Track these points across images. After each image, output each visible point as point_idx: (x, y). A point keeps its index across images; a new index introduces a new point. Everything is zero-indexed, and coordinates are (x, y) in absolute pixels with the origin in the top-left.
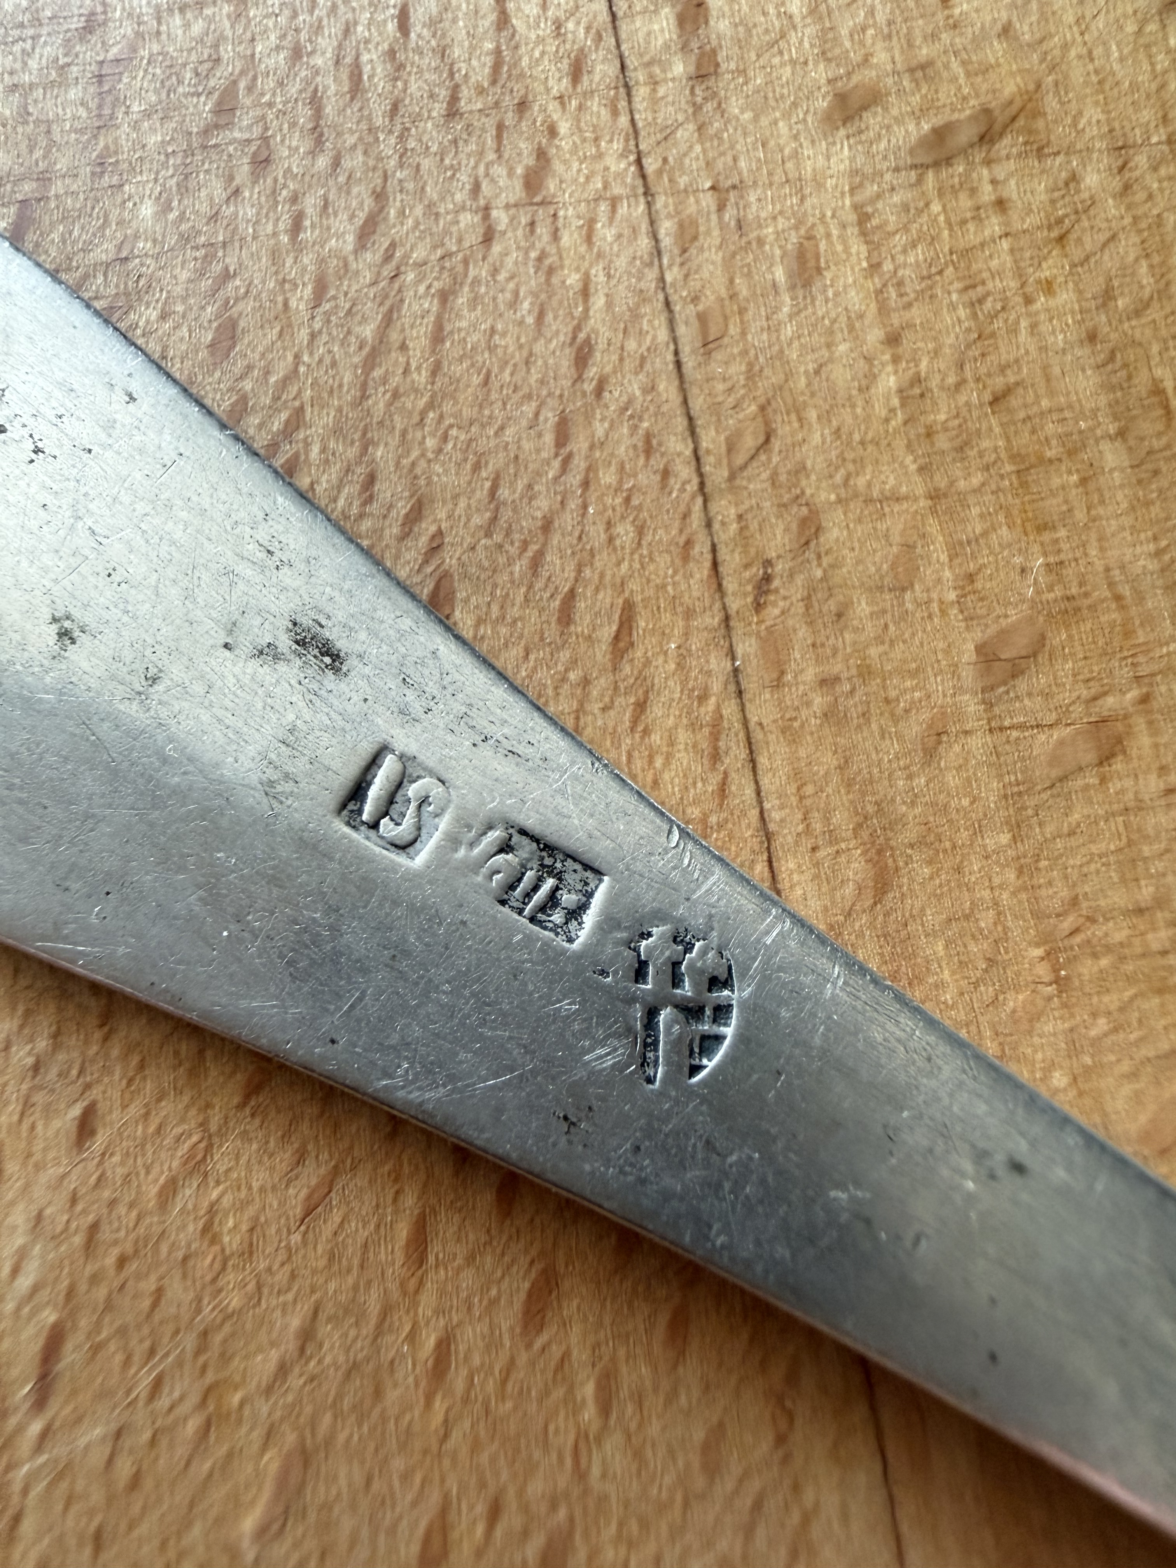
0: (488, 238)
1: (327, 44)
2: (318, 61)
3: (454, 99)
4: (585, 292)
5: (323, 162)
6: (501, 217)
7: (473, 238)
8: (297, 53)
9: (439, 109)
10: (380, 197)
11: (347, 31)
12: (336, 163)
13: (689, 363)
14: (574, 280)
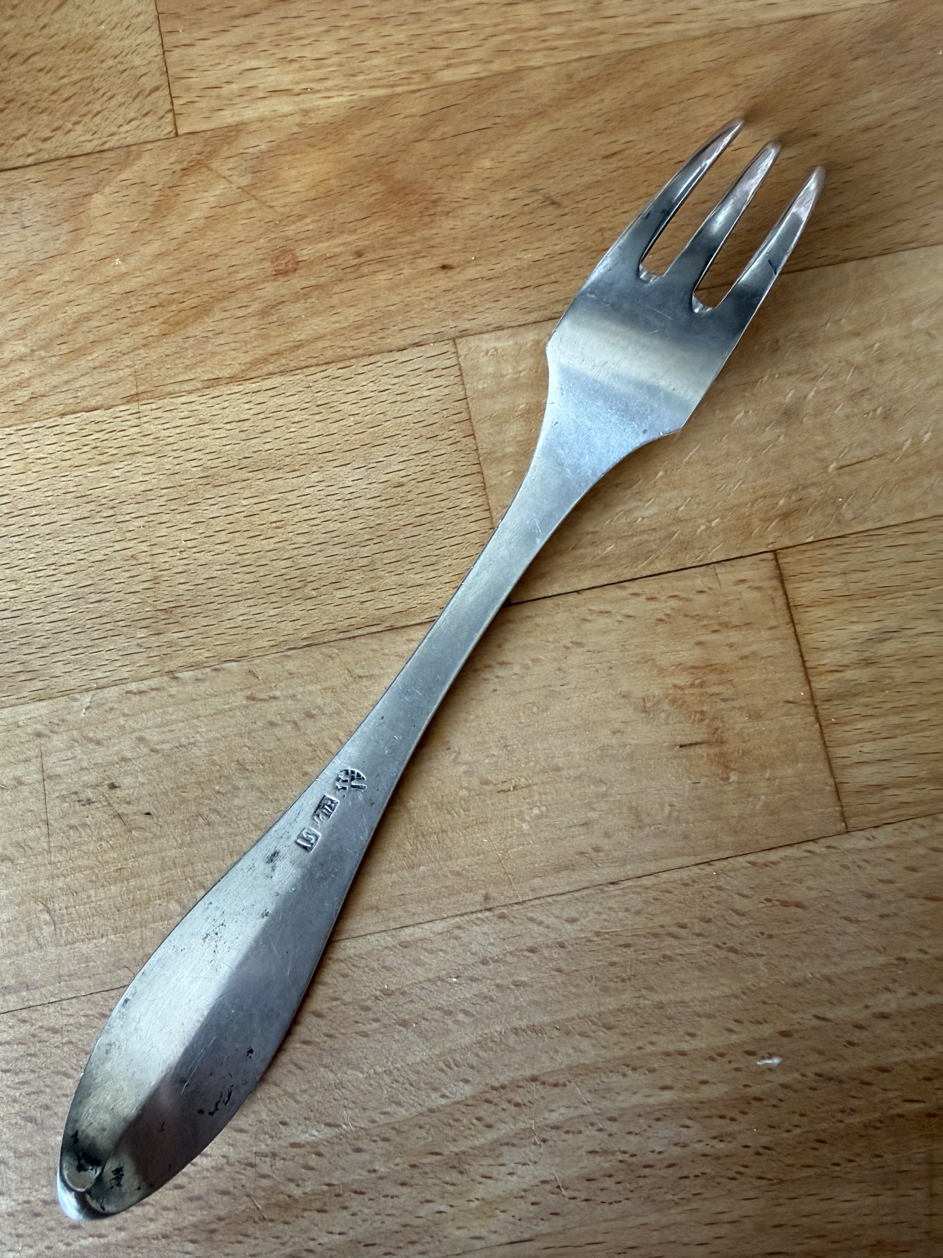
0: (70, 1042)
1: (12, 1092)
2: (17, 1094)
3: (31, 1055)
4: (86, 1016)
5: (48, 1090)
6: (65, 1040)
7: (71, 1046)
8: (15, 1101)
9: (33, 1059)
10: (58, 1073)
11: (8, 1087)
12: (48, 1086)
13: (107, 988)
14: (83, 1019)
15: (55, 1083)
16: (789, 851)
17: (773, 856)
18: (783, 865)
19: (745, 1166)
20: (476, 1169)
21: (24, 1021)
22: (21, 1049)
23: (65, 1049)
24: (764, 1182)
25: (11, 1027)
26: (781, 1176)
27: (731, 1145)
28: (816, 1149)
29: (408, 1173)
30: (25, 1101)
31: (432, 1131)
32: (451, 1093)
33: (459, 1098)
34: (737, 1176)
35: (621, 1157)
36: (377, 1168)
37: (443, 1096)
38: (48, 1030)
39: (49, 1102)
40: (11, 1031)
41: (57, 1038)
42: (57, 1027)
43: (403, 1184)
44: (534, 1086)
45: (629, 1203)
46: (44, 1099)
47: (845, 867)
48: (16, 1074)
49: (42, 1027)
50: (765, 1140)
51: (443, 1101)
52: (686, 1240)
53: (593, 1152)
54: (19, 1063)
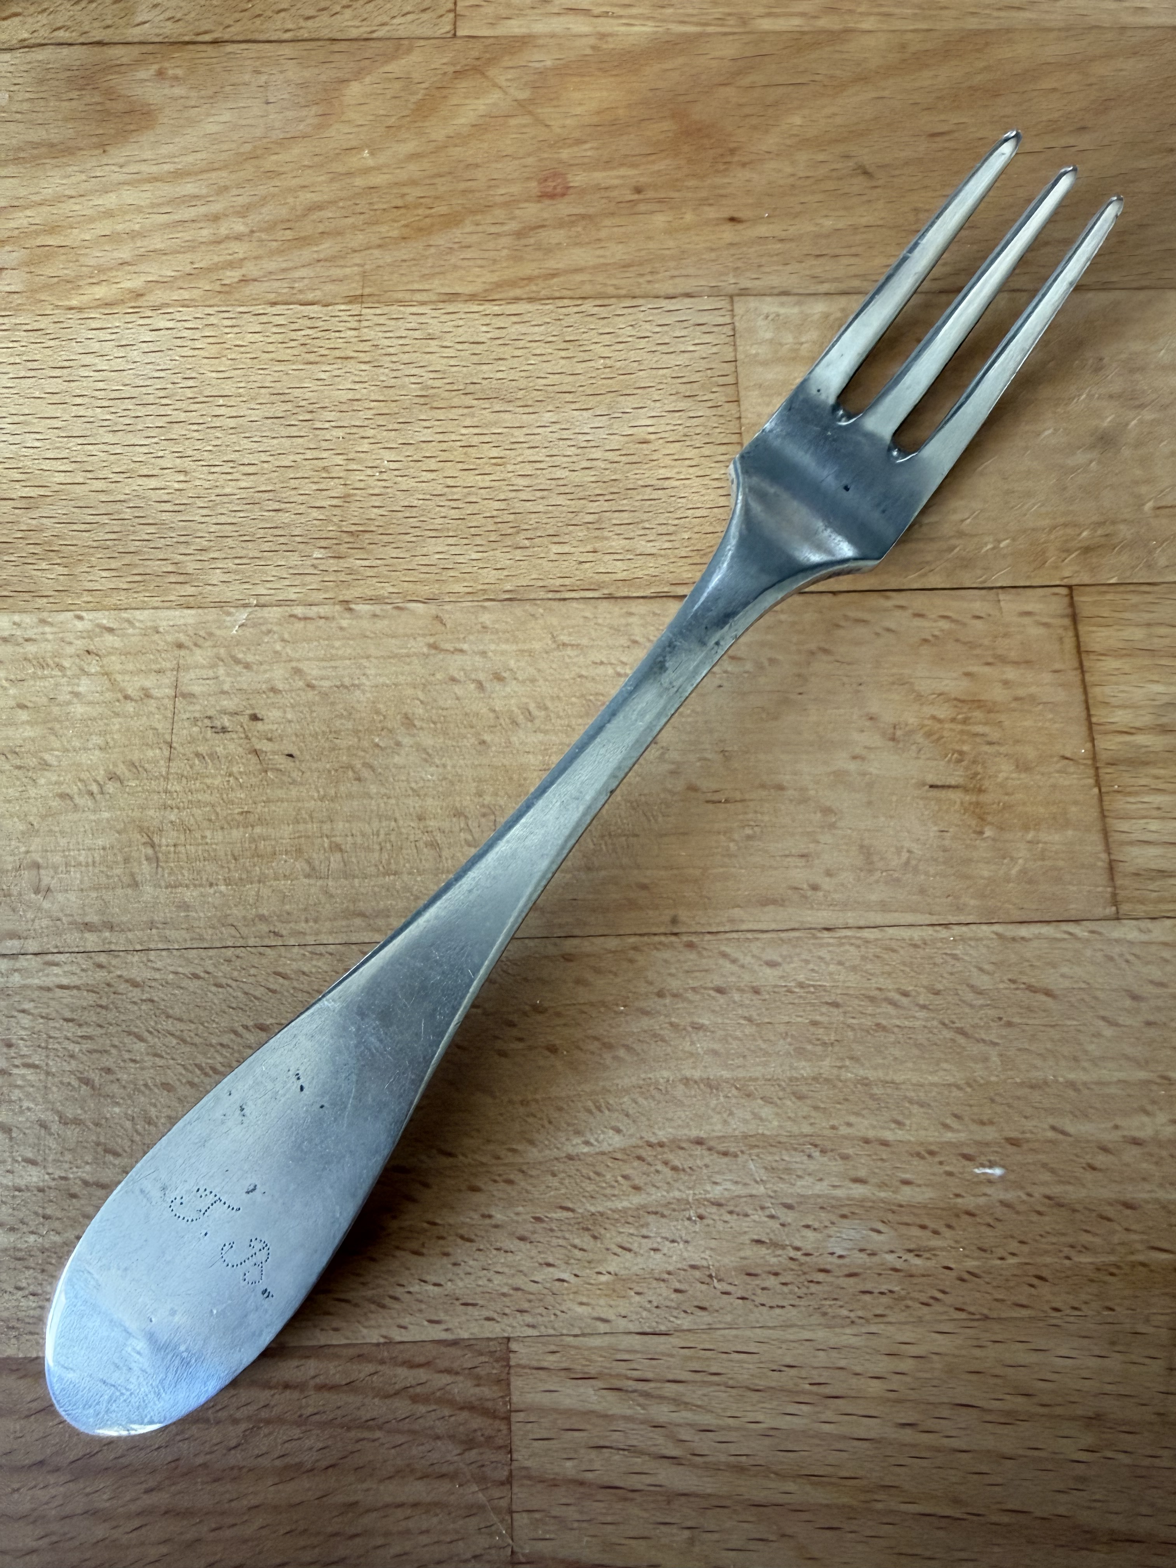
15: (124, 1044)
16: (1045, 930)
17: (1024, 931)
18: (1035, 944)
19: (944, 1292)
20: (612, 1237)
21: (100, 966)
22: (91, 998)
23: (143, 1007)
24: (963, 1315)
25: (83, 970)
26: (986, 1311)
27: (929, 1264)
28: (1032, 1286)
29: (529, 1227)
30: (85, 1058)
31: (567, 1181)
32: (597, 1140)
33: (605, 1147)
34: (931, 1301)
35: (792, 1253)
36: (493, 1213)
37: (587, 1143)
38: (127, 981)
39: (113, 1066)
40: (83, 974)
41: (136, 993)
42: (138, 979)
43: (522, 1239)
44: (698, 1151)
45: (794, 1311)
46: (107, 1061)
47: (1111, 959)
48: (80, 1025)
49: (120, 977)
50: (971, 1264)
51: (586, 1149)
52: (858, 1369)
53: (759, 1242)
54: (86, 1013)
